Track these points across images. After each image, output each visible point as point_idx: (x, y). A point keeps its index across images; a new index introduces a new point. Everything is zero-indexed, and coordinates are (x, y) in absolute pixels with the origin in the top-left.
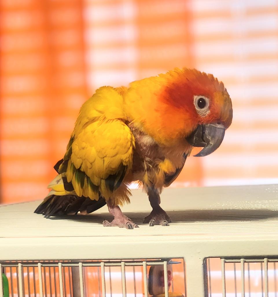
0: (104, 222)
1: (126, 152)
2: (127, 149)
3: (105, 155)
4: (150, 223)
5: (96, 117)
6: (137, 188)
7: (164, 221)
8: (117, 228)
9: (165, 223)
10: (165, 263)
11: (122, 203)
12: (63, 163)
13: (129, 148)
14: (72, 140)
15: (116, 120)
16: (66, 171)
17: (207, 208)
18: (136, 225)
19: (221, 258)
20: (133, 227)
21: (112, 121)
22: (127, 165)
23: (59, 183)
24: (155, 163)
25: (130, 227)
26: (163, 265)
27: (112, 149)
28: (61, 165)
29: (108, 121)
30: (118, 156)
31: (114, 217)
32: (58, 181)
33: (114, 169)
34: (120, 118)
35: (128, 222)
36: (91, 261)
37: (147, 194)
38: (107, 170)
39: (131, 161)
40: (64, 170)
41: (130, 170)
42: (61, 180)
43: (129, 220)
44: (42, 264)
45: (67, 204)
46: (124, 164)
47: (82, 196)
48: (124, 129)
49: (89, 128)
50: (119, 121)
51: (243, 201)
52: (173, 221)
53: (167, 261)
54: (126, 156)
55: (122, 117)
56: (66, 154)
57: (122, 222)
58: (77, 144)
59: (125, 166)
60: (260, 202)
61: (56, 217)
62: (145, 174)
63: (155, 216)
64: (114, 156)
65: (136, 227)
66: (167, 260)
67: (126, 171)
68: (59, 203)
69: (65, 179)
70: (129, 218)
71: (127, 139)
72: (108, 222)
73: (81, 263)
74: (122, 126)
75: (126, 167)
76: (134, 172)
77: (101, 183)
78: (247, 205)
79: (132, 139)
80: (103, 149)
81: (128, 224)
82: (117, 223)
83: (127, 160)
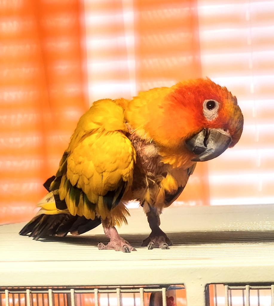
0: (100, 245)
1: (127, 167)
2: (127, 163)
3: (104, 170)
4: (148, 246)
5: (93, 130)
6: (137, 207)
7: (163, 244)
8: (113, 251)
9: (165, 246)
10: (163, 290)
11: (119, 224)
12: (55, 179)
13: (130, 163)
14: (66, 155)
15: (117, 132)
16: (58, 188)
17: (211, 230)
18: (133, 248)
19: (224, 284)
20: (130, 250)
21: (112, 133)
22: (127, 181)
23: (50, 201)
24: (157, 180)
25: (127, 251)
26: (162, 292)
27: (111, 163)
28: (53, 182)
29: (108, 133)
30: (117, 170)
31: (110, 239)
32: (49, 200)
33: (113, 185)
34: (120, 130)
35: (125, 245)
36: (84, 287)
37: (146, 215)
38: (106, 186)
39: (132, 176)
40: (57, 187)
41: (130, 186)
42: (52, 198)
43: (127, 243)
44: (30, 291)
45: (59, 224)
46: (124, 179)
47: (77, 215)
48: (125, 142)
49: (87, 141)
50: (119, 134)
51: (251, 222)
52: (174, 244)
53: (166, 288)
54: (126, 171)
55: (122, 129)
56: (59, 170)
57: (119, 245)
58: (73, 160)
59: (124, 182)
60: (270, 223)
61: (46, 240)
62: (146, 191)
63: (154, 239)
64: (113, 172)
65: (133, 251)
66: (166, 286)
67: (126, 187)
68: (50, 224)
69: (57, 197)
70: (126, 241)
71: (128, 153)
72: (103, 245)
73: (73, 290)
74: (123, 138)
75: (126, 183)
76: (134, 190)
77: (98, 200)
78: (255, 226)
79: (133, 153)
80: (102, 163)
81: (125, 247)
82: (113, 246)
83: (128, 175)
